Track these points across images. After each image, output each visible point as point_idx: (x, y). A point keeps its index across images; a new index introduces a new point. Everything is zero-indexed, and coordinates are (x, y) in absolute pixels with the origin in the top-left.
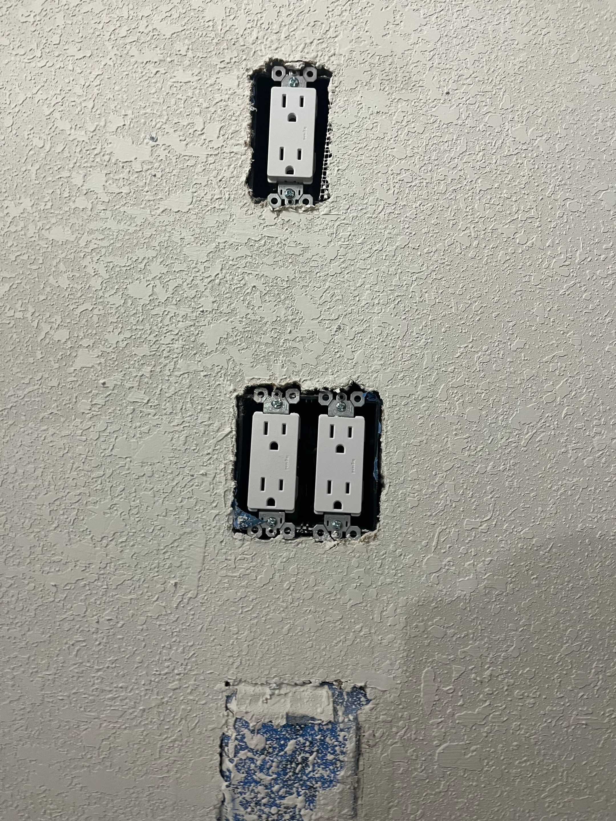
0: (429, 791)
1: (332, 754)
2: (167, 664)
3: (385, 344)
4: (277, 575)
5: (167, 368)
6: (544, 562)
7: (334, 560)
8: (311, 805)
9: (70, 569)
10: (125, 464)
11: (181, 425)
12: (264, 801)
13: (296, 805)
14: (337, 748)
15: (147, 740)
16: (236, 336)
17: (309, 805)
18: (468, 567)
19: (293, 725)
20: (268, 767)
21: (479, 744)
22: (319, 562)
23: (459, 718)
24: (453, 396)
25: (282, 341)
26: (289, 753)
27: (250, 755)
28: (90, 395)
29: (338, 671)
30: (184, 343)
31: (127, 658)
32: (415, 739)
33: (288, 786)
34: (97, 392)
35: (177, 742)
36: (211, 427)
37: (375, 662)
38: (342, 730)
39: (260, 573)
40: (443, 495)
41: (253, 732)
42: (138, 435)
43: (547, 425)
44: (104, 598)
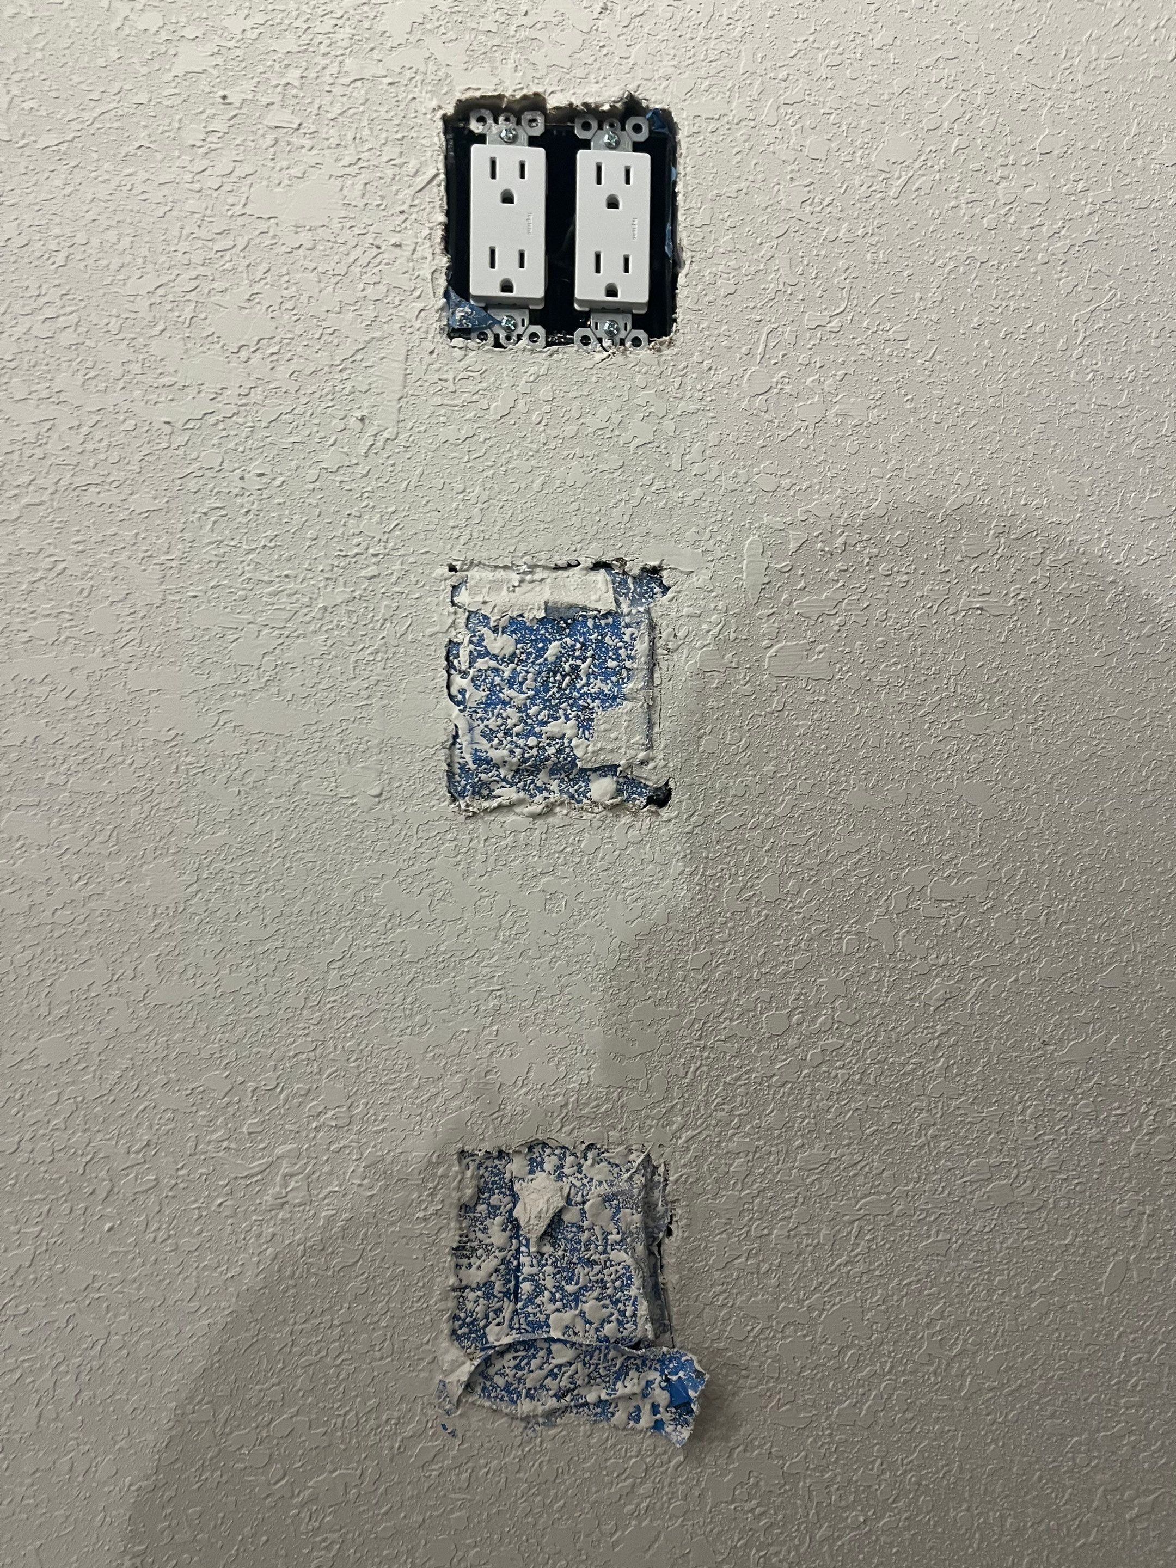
0: (756, 712)
1: (614, 660)
2: (356, 540)
3: (679, 34)
4: (522, 402)
5: (328, 72)
6: (924, 375)
7: (608, 378)
8: (587, 733)
9: (190, 397)
10: (269, 228)
11: (354, 164)
12: (516, 729)
13: (564, 735)
14: (622, 651)
15: (333, 653)
16: (438, 20)
17: (583, 733)
18: (811, 386)
19: (555, 620)
20: (520, 679)
21: (827, 642)
22: (586, 381)
23: (800, 606)
24: (787, 118)
25: (513, 28)
26: (551, 659)
27: (493, 664)
28: (203, 116)
29: (620, 545)
30: (354, 32)
31: (294, 533)
32: (736, 638)
33: (552, 707)
34: (213, 111)
35: (380, 654)
36: (404, 169)
37: (674, 530)
38: (627, 626)
39: (493, 399)
40: (773, 275)
41: (495, 630)
42: (286, 182)
43: (929, 164)
44: (250, 442)
